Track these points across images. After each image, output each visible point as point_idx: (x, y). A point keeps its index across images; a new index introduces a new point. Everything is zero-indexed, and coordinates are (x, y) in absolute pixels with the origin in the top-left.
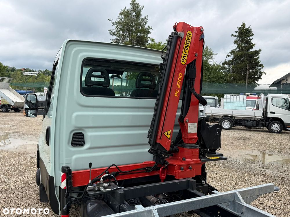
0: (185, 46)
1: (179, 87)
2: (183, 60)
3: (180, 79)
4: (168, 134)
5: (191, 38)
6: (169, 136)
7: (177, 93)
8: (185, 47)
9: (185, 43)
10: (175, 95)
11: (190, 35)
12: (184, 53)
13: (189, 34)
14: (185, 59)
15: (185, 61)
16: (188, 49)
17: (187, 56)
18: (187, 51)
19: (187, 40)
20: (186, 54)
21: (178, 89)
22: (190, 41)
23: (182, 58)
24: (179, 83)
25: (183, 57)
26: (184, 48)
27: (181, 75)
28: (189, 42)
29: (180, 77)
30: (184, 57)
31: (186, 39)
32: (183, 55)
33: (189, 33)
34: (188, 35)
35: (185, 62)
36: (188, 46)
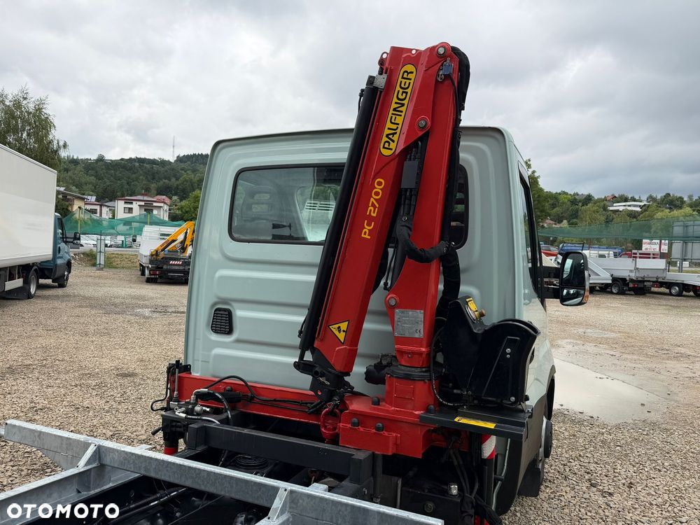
0: (394, 106)
1: (374, 215)
2: (387, 145)
3: (377, 194)
4: (339, 331)
5: (412, 82)
6: (341, 336)
7: (367, 229)
8: (394, 110)
9: (395, 100)
10: (363, 235)
11: (410, 76)
12: (389, 125)
13: (406, 74)
14: (393, 141)
15: (393, 146)
16: (403, 114)
17: (398, 131)
18: (399, 120)
19: (401, 91)
20: (394, 127)
21: (370, 219)
22: (409, 90)
23: (385, 139)
24: (373, 205)
25: (387, 136)
26: (391, 112)
27: (379, 184)
28: (407, 93)
29: (378, 189)
30: (391, 136)
31: (398, 88)
32: (387, 132)
33: (406, 71)
34: (403, 78)
35: (391, 149)
36: (403, 105)
